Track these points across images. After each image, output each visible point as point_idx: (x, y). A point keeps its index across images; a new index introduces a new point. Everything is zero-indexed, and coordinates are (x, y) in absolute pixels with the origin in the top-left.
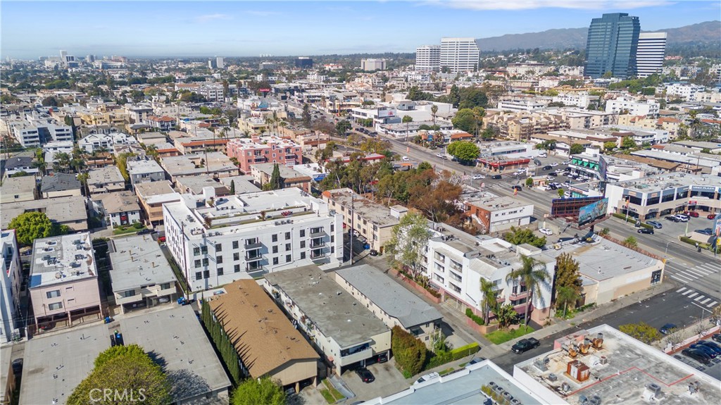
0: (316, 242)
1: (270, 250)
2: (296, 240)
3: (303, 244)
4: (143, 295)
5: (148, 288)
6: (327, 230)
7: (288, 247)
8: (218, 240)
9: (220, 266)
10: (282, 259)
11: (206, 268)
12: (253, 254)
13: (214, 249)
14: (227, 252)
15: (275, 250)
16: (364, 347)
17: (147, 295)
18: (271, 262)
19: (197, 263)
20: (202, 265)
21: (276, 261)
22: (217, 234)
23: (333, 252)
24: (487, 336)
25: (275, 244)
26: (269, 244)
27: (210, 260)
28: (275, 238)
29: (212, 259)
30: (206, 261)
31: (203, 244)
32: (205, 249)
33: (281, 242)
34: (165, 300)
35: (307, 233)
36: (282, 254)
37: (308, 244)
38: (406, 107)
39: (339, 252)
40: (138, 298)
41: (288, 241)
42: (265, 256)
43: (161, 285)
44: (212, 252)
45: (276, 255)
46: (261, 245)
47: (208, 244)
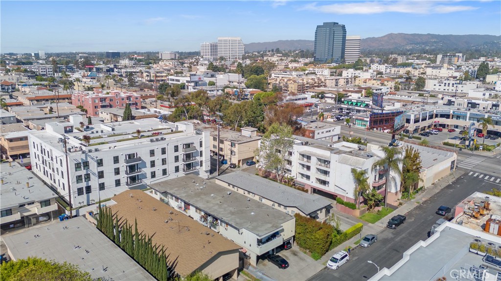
0: (188, 156)
1: (148, 164)
2: (170, 155)
3: (177, 159)
4: (21, 214)
5: (27, 207)
6: (197, 145)
7: (164, 161)
8: (100, 155)
9: (101, 181)
10: (159, 173)
11: (88, 184)
12: (132, 168)
13: (96, 164)
14: (108, 168)
15: (153, 164)
16: (274, 236)
17: (26, 214)
18: (149, 175)
19: (79, 179)
20: (83, 180)
21: (153, 175)
22: (96, 150)
23: (201, 165)
24: (361, 218)
25: (152, 159)
26: (147, 159)
27: (92, 176)
28: (152, 153)
29: (94, 174)
30: (88, 177)
31: (85, 159)
32: (86, 165)
33: (158, 158)
34: (45, 219)
35: (180, 148)
36: (159, 168)
37: (181, 158)
38: (209, 75)
39: (206, 166)
40: (16, 217)
41: (164, 156)
42: (144, 170)
43: (41, 202)
44: (94, 168)
45: (153, 169)
46: (140, 159)
47: (89, 159)
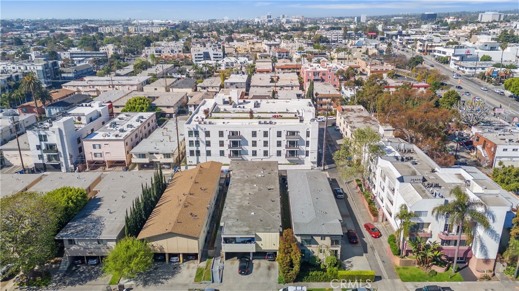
0: (292, 143)
1: (250, 143)
2: (273, 139)
3: (279, 144)
4: (150, 159)
5: (155, 155)
6: (303, 135)
7: (266, 144)
8: (208, 128)
9: (208, 148)
10: (260, 153)
11: (197, 148)
12: (235, 144)
13: (204, 134)
14: (214, 139)
15: (254, 144)
16: (251, 240)
17: (154, 160)
18: (250, 153)
19: (191, 143)
20: (194, 145)
21: (254, 153)
22: (210, 123)
23: (307, 155)
25: (254, 139)
26: (250, 139)
28: (254, 134)
29: (203, 142)
30: (197, 143)
31: (195, 128)
32: (197, 133)
33: (260, 139)
34: (167, 167)
35: (284, 134)
36: (260, 149)
37: (284, 143)
39: (313, 157)
40: (146, 160)
41: (266, 139)
42: (245, 148)
43: (164, 154)
44: (202, 135)
45: (254, 149)
46: (241, 137)
47: (199, 130)
